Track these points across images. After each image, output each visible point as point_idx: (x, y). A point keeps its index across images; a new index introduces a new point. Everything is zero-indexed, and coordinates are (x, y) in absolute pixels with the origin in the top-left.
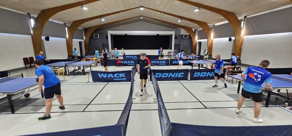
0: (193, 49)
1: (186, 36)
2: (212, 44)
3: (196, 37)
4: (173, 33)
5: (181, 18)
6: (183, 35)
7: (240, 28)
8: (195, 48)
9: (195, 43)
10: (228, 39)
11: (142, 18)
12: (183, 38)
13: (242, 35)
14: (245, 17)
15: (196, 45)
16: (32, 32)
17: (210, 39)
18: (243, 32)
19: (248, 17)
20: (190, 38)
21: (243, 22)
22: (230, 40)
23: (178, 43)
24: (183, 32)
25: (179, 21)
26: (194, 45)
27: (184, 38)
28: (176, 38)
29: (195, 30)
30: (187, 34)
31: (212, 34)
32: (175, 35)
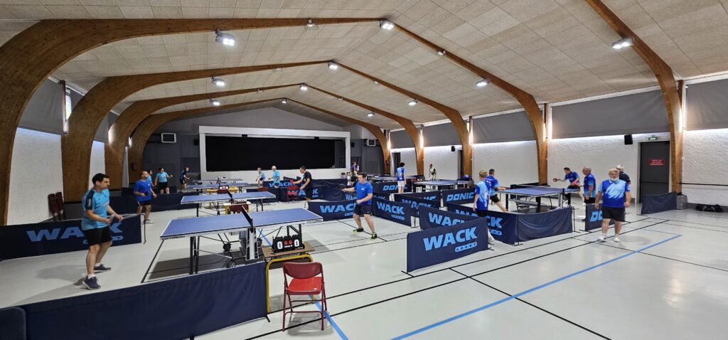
0: (386, 166)
1: (371, 142)
2: (422, 157)
3: (389, 144)
4: (346, 135)
5: (374, 110)
6: (365, 140)
7: (466, 133)
8: (389, 165)
9: (388, 155)
10: (449, 148)
11: (284, 102)
12: (366, 145)
13: (470, 144)
14: (470, 117)
15: (389, 158)
16: (66, 128)
17: (419, 148)
18: (471, 137)
19: (474, 118)
20: (379, 148)
21: (468, 124)
22: (453, 149)
23: (358, 155)
24: (365, 134)
25: (370, 115)
26: (386, 159)
27: (368, 144)
28: (352, 145)
29: (385, 131)
30: (373, 138)
31: (422, 139)
32: (351, 140)
